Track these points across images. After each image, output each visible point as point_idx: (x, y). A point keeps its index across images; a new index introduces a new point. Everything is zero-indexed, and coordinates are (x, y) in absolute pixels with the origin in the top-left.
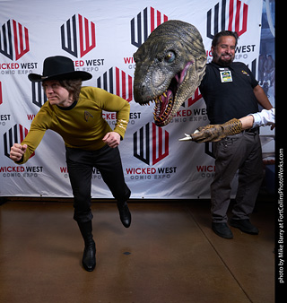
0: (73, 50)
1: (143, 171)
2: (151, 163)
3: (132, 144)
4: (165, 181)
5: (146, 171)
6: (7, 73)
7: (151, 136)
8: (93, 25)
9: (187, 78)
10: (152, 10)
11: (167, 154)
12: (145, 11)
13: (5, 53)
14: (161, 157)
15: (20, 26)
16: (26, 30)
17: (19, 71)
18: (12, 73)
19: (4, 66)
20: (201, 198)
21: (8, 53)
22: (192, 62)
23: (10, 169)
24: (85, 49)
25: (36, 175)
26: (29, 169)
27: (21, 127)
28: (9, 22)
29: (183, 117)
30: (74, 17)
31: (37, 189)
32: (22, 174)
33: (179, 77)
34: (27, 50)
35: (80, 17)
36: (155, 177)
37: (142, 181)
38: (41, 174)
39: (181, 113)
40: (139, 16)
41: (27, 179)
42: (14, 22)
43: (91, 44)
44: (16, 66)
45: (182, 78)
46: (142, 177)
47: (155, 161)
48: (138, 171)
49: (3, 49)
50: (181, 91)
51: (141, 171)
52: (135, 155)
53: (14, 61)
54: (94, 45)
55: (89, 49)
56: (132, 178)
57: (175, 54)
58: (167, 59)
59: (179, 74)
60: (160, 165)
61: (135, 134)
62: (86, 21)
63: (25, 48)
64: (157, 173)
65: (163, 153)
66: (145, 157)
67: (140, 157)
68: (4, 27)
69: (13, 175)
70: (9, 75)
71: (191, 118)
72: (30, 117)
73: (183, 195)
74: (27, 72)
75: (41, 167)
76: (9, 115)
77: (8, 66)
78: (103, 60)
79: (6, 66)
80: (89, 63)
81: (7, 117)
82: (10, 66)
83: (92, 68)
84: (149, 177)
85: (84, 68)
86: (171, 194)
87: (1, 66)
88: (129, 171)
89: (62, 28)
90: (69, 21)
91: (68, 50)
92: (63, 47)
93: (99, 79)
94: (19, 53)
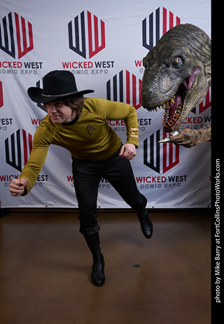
0: (81, 50)
1: (153, 179)
2: (161, 171)
4: (176, 189)
5: (156, 179)
6: (9, 72)
8: (103, 23)
9: (196, 84)
10: (165, 10)
11: (177, 162)
12: (158, 11)
13: (6, 50)
14: (172, 165)
15: (23, 20)
16: (30, 25)
17: (22, 71)
18: (14, 73)
19: (5, 65)
21: (10, 50)
22: (200, 68)
23: (12, 178)
24: (94, 50)
25: (41, 185)
27: (24, 132)
28: (10, 15)
29: (193, 124)
30: (82, 14)
31: (42, 199)
33: (188, 83)
34: (31, 48)
35: (89, 14)
36: (166, 185)
37: (152, 189)
38: (47, 184)
39: (192, 120)
40: (151, 16)
42: (16, 15)
43: (100, 45)
44: (19, 65)
45: (191, 84)
47: (165, 169)
48: (148, 180)
49: (4, 45)
50: (189, 97)
51: (151, 179)
53: (17, 60)
54: (103, 46)
55: (98, 49)
56: (142, 187)
57: (183, 60)
58: (175, 65)
59: (187, 80)
60: (170, 173)
61: (145, 142)
62: (96, 19)
63: (28, 46)
64: (168, 182)
65: (174, 161)
66: (155, 165)
68: (4, 20)
70: (11, 75)
71: (202, 125)
72: (34, 122)
73: (193, 204)
74: (30, 72)
75: (47, 176)
76: (11, 119)
77: (9, 64)
78: (112, 62)
79: (7, 65)
80: (98, 65)
81: (9, 121)
82: (12, 64)
83: (101, 71)
84: (159, 186)
85: (93, 71)
86: (182, 203)
87: (2, 64)
88: (139, 180)
89: (70, 24)
90: (77, 17)
91: (76, 50)
92: (71, 47)
93: (108, 83)
94: (22, 50)
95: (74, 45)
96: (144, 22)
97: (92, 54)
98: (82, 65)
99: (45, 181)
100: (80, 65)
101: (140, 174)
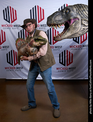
1: (63, 69)
3: (59, 58)
4: (72, 72)
6: (8, 28)
7: (66, 55)
8: (43, 10)
9: (73, 24)
10: (67, 5)
11: (72, 62)
15: (13, 9)
16: (15, 11)
17: (13, 28)
18: (10, 29)
20: (85, 79)
21: (8, 20)
22: (79, 19)
23: (9, 68)
24: (40, 20)
25: (20, 71)
26: (17, 68)
27: (14, 51)
28: (8, 7)
29: (78, 48)
30: (35, 6)
31: (21, 76)
32: (14, 70)
34: (16, 19)
35: (38, 6)
37: (62, 72)
38: (23, 70)
39: (78, 46)
40: (62, 7)
41: (16, 72)
42: (10, 7)
43: (42, 18)
44: (11, 26)
45: (71, 24)
46: (62, 71)
48: (61, 69)
50: (69, 29)
52: (60, 62)
53: (11, 24)
54: (44, 18)
55: (42, 20)
56: (59, 71)
59: (70, 21)
60: (69, 66)
61: (60, 54)
62: (41, 8)
63: (15, 18)
64: (68, 70)
65: (71, 62)
67: (62, 63)
69: (11, 70)
70: (8, 30)
71: (82, 48)
74: (16, 28)
75: (22, 67)
76: (9, 46)
79: (7, 26)
81: (8, 47)
82: (9, 26)
84: (65, 71)
85: (40, 28)
86: (74, 77)
87: (5, 26)
88: (57, 69)
89: (31, 10)
90: (33, 8)
95: (32, 18)
96: (59, 9)
97: (39, 22)
99: (22, 69)
101: (58, 67)
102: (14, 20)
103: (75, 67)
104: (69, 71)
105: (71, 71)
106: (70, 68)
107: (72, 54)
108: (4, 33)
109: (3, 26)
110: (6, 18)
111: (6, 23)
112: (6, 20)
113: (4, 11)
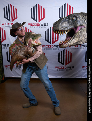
1: (62, 68)
3: (58, 57)
6: (8, 27)
8: (44, 9)
12: (65, 5)
15: (14, 7)
16: (16, 9)
20: (83, 78)
22: (84, 27)
23: (9, 66)
28: (9, 5)
30: (36, 5)
34: (17, 18)
35: (39, 5)
39: (77, 46)
40: (62, 7)
42: (11, 5)
43: (43, 17)
45: (77, 31)
46: (61, 70)
48: (60, 68)
50: (75, 37)
52: (59, 61)
53: (11, 22)
54: (44, 17)
55: (42, 19)
56: (57, 70)
62: (41, 7)
63: (15, 17)
76: (9, 45)
77: (8, 24)
78: (47, 24)
79: (7, 24)
80: (42, 25)
82: (9, 24)
83: (43, 27)
84: (64, 70)
85: (40, 27)
86: (72, 76)
87: (5, 24)
88: (56, 68)
89: (31, 9)
91: (34, 19)
92: (32, 18)
93: (46, 32)
94: (13, 19)
95: (33, 17)
96: (60, 9)
97: (40, 21)
98: (36, 25)
100: (35, 25)
101: (57, 66)
102: (15, 19)
103: (74, 67)
104: (68, 70)
105: (69, 70)
106: (68, 68)
107: (71, 54)
108: (5, 31)
109: (3, 24)
110: (6, 17)
111: (7, 22)
112: (7, 18)
113: (4, 9)
